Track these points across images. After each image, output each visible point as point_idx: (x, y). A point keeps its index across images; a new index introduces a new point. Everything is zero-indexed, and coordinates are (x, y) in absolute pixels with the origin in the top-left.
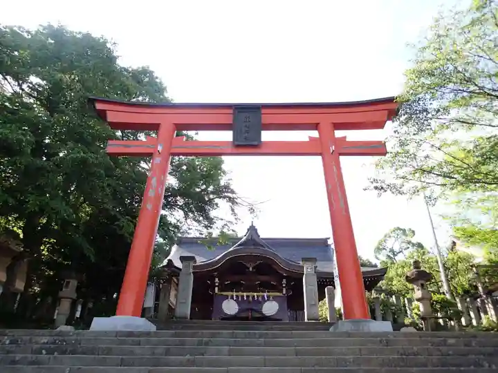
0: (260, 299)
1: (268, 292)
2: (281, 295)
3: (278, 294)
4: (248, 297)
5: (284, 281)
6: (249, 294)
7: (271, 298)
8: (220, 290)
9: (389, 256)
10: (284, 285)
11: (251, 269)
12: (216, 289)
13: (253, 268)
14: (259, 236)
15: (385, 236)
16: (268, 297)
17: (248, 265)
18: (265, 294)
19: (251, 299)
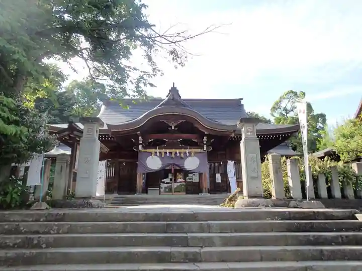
0: (182, 155)
1: (189, 148)
2: (202, 151)
3: (199, 150)
4: (170, 153)
5: (205, 139)
6: (171, 151)
7: (193, 154)
8: (144, 147)
9: (282, 113)
10: (205, 142)
11: (173, 128)
12: (140, 147)
13: (175, 127)
14: (180, 97)
15: (281, 98)
16: (190, 153)
17: (171, 125)
18: (187, 151)
19: (173, 155)
